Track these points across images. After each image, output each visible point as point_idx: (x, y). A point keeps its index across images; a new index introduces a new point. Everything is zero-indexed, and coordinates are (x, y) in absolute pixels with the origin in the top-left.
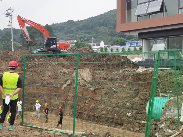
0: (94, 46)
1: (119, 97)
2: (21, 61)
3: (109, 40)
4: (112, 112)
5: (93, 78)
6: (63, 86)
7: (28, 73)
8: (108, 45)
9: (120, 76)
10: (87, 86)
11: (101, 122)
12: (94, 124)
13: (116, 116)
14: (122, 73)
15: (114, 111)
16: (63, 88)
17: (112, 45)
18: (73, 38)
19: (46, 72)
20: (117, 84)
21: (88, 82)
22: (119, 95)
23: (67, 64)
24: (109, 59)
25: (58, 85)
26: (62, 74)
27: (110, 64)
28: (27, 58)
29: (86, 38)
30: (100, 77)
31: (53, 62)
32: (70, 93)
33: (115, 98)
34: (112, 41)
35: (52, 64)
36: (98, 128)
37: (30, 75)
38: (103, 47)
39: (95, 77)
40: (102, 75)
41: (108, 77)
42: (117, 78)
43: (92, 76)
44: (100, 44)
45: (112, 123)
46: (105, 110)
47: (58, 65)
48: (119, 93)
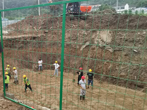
0: (119, 9)
1: (141, 59)
2: (44, 25)
3: (134, 3)
4: (131, 74)
5: (113, 39)
6: (82, 47)
7: (49, 35)
8: (133, 8)
9: (143, 37)
10: (107, 47)
11: (119, 83)
12: (112, 85)
13: (136, 78)
14: (145, 34)
15: (134, 73)
16: (81, 49)
17: (137, 7)
18: (98, 3)
19: (66, 34)
20: (140, 46)
21: (107, 43)
22: (141, 57)
23: (87, 26)
24: (132, 20)
25: (77, 46)
26: (81, 36)
27: (133, 25)
28: (49, 21)
29: (110, 2)
30: (121, 39)
31: (73, 25)
32: (88, 54)
33: (136, 59)
34: (138, 4)
35: (72, 27)
36: (115, 89)
37: (51, 37)
38: (128, 10)
39: (116, 38)
40: (123, 36)
41: (129, 39)
42: (140, 40)
43: (112, 38)
44: (124, 7)
45: (131, 85)
46: (124, 72)
47: (78, 28)
48: (141, 55)
